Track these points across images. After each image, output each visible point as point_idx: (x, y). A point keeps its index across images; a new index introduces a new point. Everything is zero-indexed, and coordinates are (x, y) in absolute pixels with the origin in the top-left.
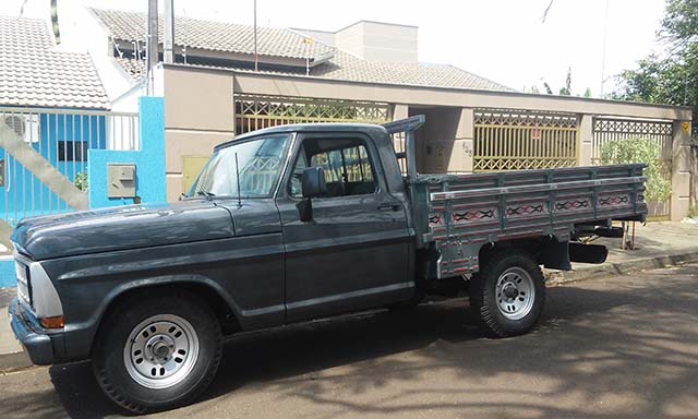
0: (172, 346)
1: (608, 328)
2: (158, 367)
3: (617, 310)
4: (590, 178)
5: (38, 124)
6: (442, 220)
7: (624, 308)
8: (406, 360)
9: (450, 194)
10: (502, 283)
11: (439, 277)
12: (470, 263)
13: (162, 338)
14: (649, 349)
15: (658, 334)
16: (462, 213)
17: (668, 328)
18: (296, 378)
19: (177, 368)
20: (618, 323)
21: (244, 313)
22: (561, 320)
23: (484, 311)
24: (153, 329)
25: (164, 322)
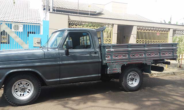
0: (26, 88)
1: (161, 91)
2: (22, 94)
3: (167, 86)
4: (159, 47)
5: (23, 27)
6: (110, 57)
7: (170, 85)
8: (97, 96)
9: (112, 50)
10: (129, 76)
11: (108, 73)
12: (118, 70)
13: (23, 86)
14: (171, 99)
15: (176, 94)
16: (116, 55)
17: (180, 93)
18: (63, 99)
19: (27, 94)
20: (165, 90)
21: (47, 80)
22: (149, 88)
23: (123, 84)
24: (21, 83)
25: (24, 82)
